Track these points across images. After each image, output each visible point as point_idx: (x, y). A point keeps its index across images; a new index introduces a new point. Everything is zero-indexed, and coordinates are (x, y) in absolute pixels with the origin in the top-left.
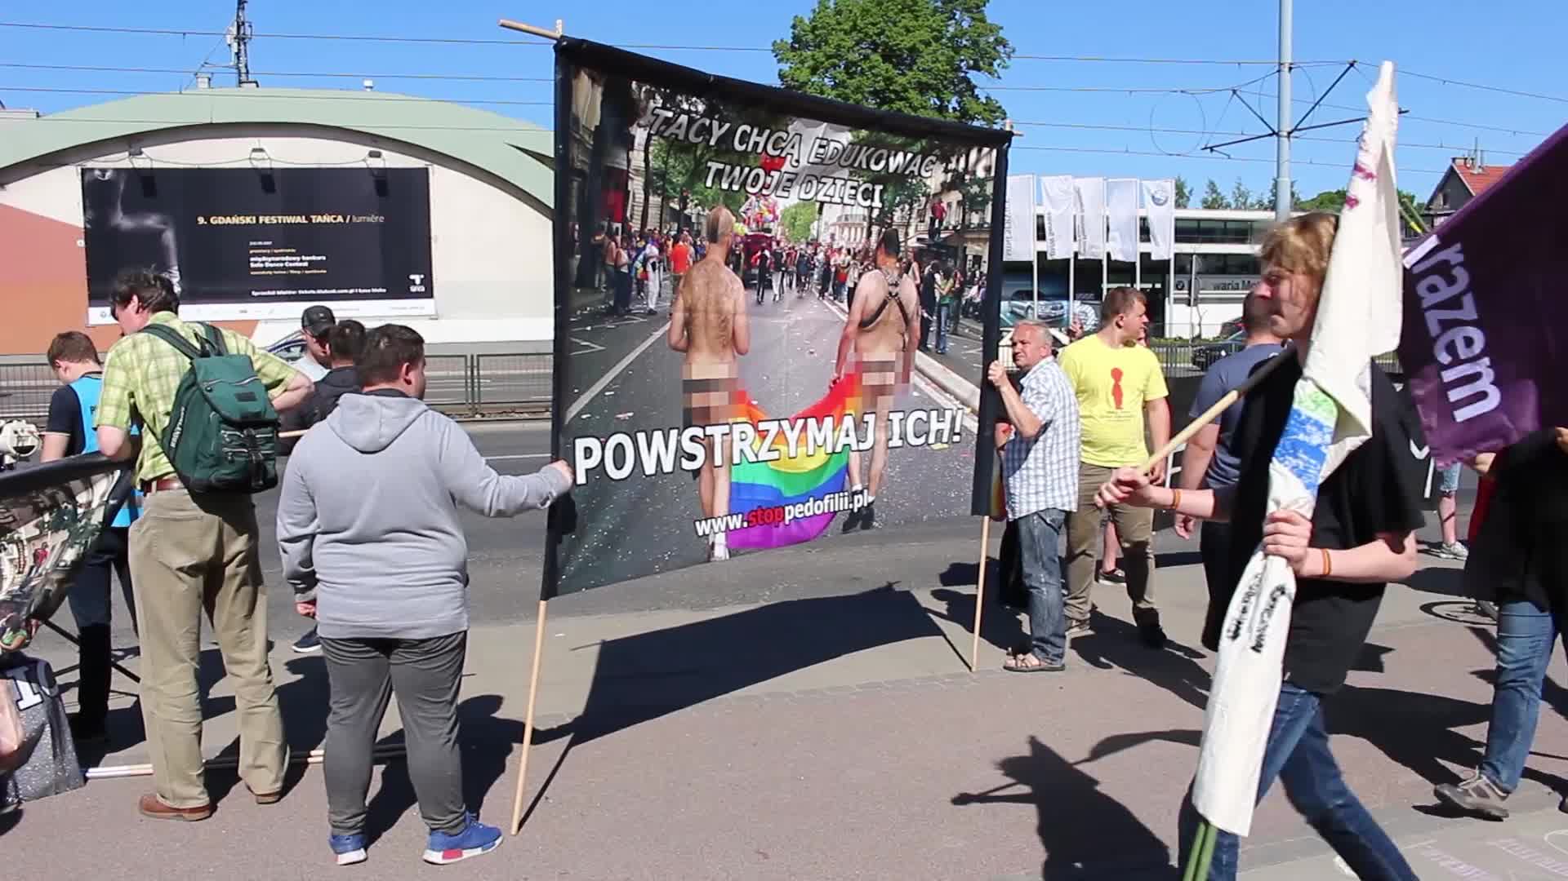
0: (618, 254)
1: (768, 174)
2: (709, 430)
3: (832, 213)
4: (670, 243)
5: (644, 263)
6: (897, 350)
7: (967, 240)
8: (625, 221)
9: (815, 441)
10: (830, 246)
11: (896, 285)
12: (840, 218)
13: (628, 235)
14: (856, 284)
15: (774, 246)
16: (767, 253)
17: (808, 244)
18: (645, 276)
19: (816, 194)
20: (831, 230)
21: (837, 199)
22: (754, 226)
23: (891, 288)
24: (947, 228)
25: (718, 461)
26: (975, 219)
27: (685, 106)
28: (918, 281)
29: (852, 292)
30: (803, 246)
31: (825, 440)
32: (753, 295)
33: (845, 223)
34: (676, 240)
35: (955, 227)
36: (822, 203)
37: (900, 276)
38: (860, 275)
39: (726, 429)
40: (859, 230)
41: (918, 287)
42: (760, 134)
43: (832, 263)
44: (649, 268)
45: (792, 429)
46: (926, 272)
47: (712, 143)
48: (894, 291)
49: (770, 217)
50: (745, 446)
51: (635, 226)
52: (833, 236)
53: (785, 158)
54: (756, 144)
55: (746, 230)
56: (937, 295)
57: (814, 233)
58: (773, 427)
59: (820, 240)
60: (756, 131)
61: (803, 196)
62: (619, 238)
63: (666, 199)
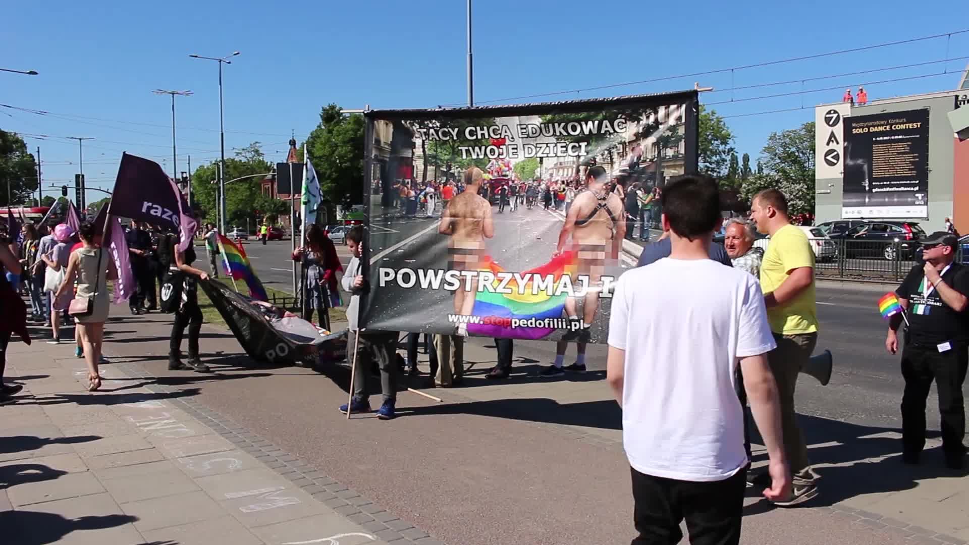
0: (409, 193)
1: (499, 148)
2: (463, 273)
3: (549, 163)
4: (442, 186)
5: (425, 196)
6: (607, 239)
7: (664, 167)
8: (413, 179)
9: (539, 287)
10: (551, 180)
11: (604, 199)
12: (556, 165)
13: (414, 184)
14: (572, 201)
15: (510, 183)
16: (506, 187)
17: (534, 181)
18: (426, 201)
19: (536, 154)
20: (550, 172)
21: (552, 154)
22: (496, 174)
23: (600, 202)
24: (644, 161)
25: (468, 288)
26: (670, 152)
27: (431, 125)
28: (623, 196)
29: (569, 205)
30: (531, 182)
31: (547, 287)
32: (497, 209)
33: (560, 166)
34: (445, 184)
35: (651, 160)
36: (541, 158)
37: (607, 194)
38: (576, 195)
39: (475, 274)
40: (570, 170)
41: (622, 200)
42: (482, 129)
43: (551, 189)
44: (428, 197)
45: (522, 279)
46: (629, 189)
47: (455, 138)
48: (603, 203)
49: (507, 169)
50: (488, 284)
51: (420, 180)
52: (551, 175)
53: (504, 138)
54: (483, 135)
55: (491, 177)
56: (640, 204)
57: (539, 175)
58: (508, 276)
59: (543, 177)
60: (478, 128)
61: (527, 155)
62: (409, 186)
63: (438, 167)
